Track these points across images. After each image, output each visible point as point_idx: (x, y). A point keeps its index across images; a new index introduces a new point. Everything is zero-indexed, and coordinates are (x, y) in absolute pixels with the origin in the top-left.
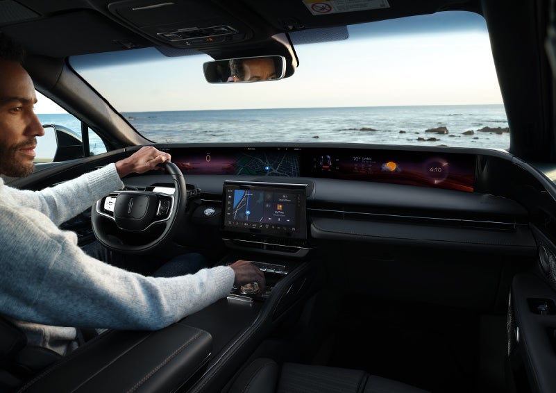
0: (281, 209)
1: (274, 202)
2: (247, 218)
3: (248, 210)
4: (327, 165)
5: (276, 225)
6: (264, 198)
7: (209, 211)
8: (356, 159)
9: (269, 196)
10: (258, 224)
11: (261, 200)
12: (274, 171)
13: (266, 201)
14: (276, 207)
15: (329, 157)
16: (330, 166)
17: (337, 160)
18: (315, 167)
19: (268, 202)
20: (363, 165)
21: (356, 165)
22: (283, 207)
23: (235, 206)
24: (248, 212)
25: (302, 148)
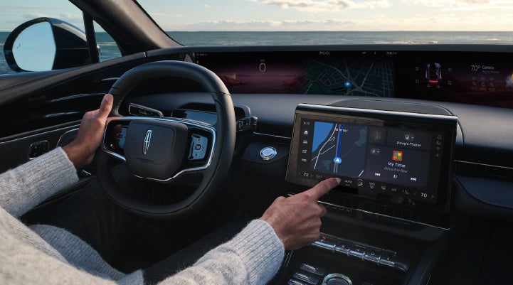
0: (400, 159)
1: (388, 147)
2: (335, 170)
3: (338, 156)
4: (435, 78)
5: (389, 186)
6: (368, 136)
7: (268, 153)
8: (475, 67)
9: (377, 136)
10: (355, 181)
11: (361, 141)
12: (359, 89)
13: (371, 144)
14: (391, 155)
15: (438, 65)
16: (439, 80)
17: (450, 70)
18: (417, 81)
19: (376, 145)
20: (483, 79)
21: (474, 78)
22: (403, 156)
23: (314, 149)
24: (338, 160)
25: (398, 52)
